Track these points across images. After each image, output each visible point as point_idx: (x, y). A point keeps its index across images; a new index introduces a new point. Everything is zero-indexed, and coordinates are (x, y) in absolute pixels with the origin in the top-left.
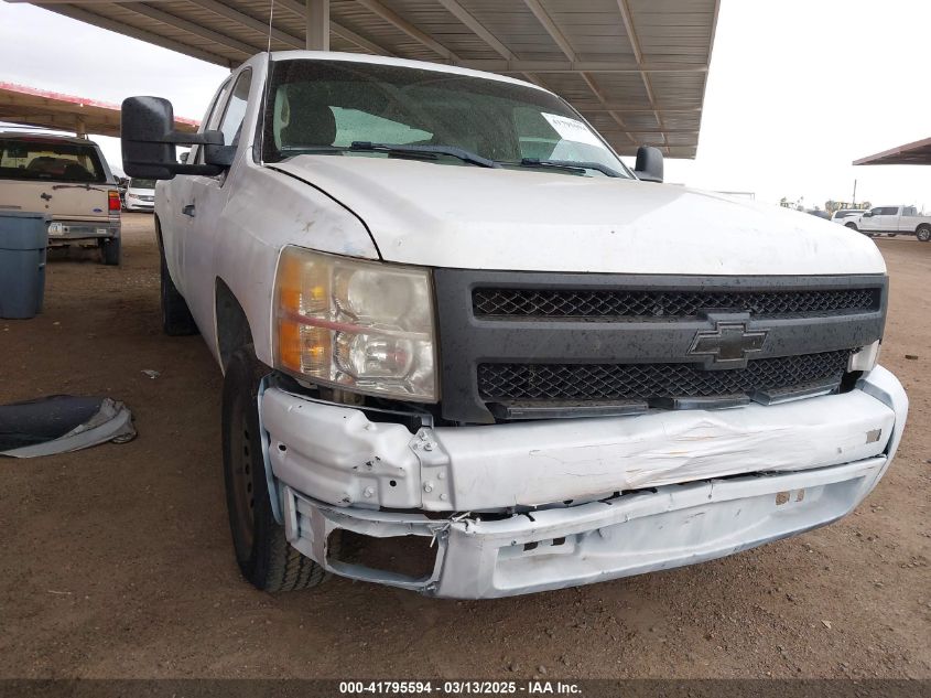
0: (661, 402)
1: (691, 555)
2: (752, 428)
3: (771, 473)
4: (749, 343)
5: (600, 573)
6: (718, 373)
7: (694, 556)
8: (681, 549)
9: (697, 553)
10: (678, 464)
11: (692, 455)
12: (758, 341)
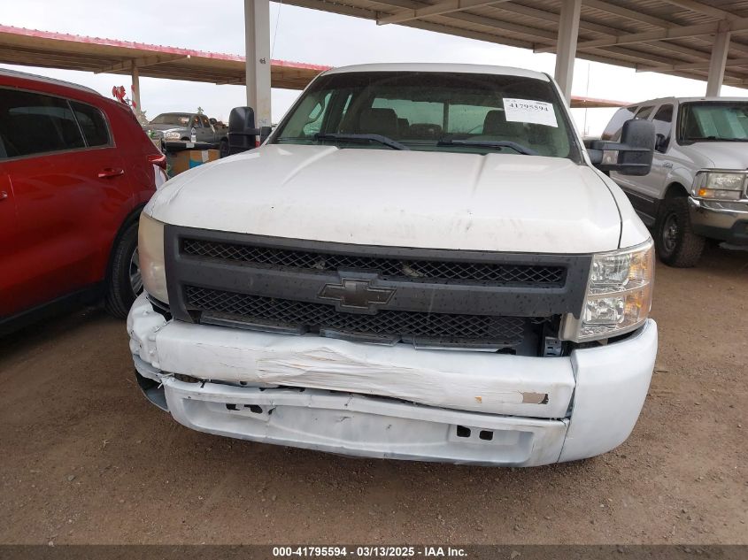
0: (311, 329)
1: (340, 446)
2: (370, 361)
3: (410, 403)
4: (373, 296)
5: (264, 436)
6: (344, 314)
7: (342, 448)
8: (339, 440)
9: (345, 447)
10: (298, 373)
11: (308, 369)
12: (383, 297)
